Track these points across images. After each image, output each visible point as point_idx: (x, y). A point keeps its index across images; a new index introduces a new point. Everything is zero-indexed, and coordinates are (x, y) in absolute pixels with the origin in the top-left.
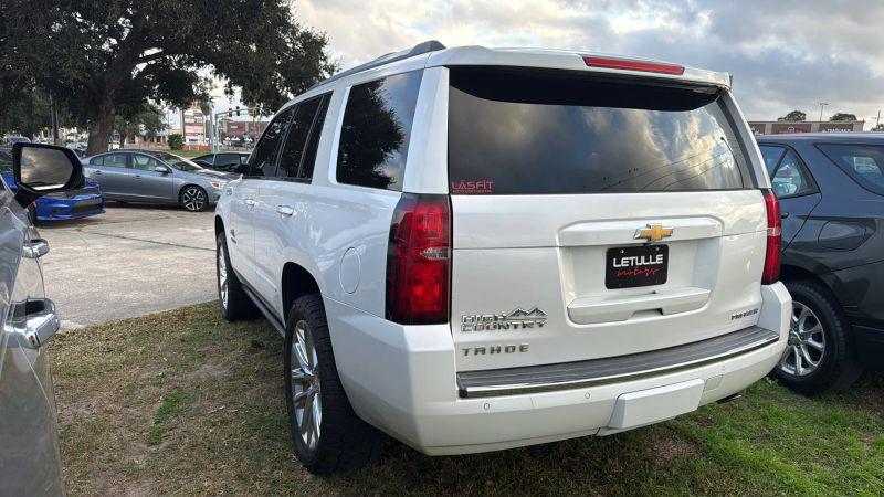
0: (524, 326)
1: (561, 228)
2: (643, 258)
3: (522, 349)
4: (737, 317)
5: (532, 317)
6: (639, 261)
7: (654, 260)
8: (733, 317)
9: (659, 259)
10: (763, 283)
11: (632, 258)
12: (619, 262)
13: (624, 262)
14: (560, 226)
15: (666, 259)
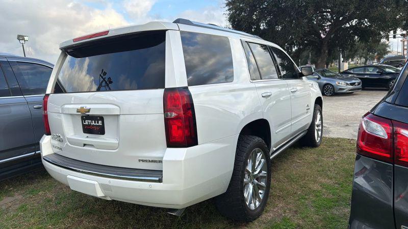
1: (62, 106)
3: (61, 149)
4: (143, 161)
7: (98, 123)
8: (139, 161)
9: (100, 123)
10: (167, 146)
11: (89, 121)
15: (103, 123)
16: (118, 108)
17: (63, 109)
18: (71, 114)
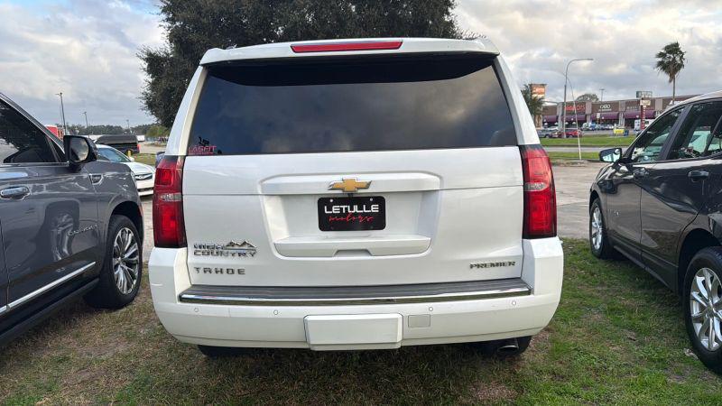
0: (240, 255)
1: (264, 180)
2: (356, 207)
3: (240, 272)
4: (478, 266)
5: (245, 249)
6: (352, 209)
7: (368, 209)
8: (472, 266)
9: (374, 209)
10: (524, 237)
11: (344, 207)
12: (330, 209)
13: (335, 209)
14: (262, 178)
15: (382, 209)
16: (437, 179)
17: (263, 188)
18: (281, 196)
